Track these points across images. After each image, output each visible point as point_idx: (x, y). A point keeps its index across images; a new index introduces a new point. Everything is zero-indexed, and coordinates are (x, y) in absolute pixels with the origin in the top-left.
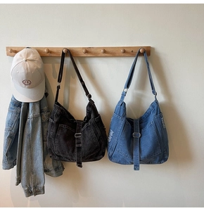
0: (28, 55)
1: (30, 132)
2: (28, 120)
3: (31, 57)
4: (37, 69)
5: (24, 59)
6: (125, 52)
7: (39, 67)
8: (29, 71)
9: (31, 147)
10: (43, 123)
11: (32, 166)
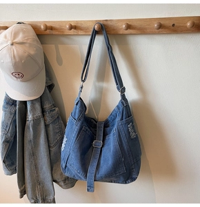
0: (16, 35)
1: (32, 137)
2: (27, 122)
3: (20, 38)
4: (29, 56)
5: (9, 43)
6: (161, 26)
7: (32, 52)
8: (17, 60)
9: (34, 154)
10: (46, 126)
11: (38, 176)
